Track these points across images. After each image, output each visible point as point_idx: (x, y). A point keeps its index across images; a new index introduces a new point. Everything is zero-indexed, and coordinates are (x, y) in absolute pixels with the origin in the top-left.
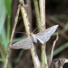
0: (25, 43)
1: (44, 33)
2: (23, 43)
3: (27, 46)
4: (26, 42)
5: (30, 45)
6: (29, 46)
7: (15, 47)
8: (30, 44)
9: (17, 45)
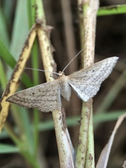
0: (44, 94)
1: (87, 73)
2: (39, 93)
3: (48, 103)
4: (47, 91)
5: (55, 102)
6: (52, 103)
7: (21, 101)
8: (54, 98)
9: (26, 97)
